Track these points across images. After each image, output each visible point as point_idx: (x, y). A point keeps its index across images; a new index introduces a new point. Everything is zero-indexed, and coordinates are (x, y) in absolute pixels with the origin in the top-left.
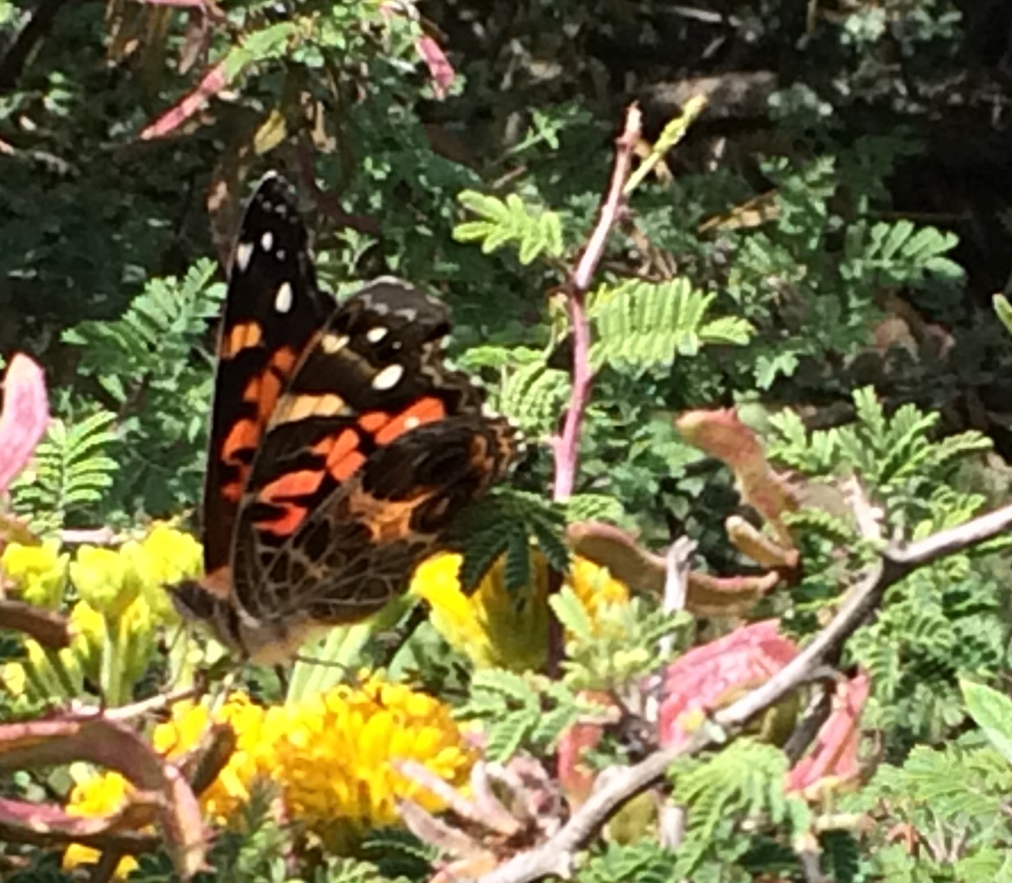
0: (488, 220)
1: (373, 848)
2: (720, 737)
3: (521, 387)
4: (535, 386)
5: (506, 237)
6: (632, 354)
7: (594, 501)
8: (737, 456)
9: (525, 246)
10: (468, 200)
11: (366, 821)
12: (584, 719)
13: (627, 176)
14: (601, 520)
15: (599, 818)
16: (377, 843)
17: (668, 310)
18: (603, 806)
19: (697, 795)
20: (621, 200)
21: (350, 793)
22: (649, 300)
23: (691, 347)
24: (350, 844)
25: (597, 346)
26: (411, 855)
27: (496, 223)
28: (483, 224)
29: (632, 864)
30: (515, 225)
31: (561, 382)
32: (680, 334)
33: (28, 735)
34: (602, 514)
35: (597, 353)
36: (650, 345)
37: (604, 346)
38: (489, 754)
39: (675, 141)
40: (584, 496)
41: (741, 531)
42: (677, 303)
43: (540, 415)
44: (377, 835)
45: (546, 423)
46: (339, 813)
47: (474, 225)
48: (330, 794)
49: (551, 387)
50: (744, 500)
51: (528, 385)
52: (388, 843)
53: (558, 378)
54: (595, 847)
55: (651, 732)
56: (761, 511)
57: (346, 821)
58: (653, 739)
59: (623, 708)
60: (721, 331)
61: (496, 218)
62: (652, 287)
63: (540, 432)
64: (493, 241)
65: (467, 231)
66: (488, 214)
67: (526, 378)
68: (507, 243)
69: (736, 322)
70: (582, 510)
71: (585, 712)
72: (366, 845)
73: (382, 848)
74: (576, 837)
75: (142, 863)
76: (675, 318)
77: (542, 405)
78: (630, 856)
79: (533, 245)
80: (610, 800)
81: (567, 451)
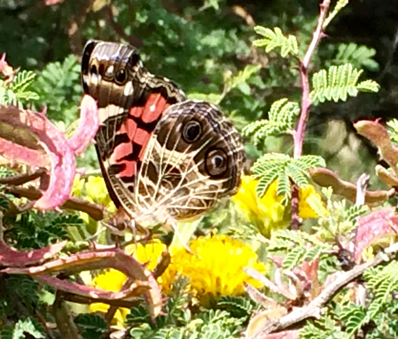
0: (268, 38)
1: (223, 305)
2: (387, 259)
3: (277, 109)
4: (284, 109)
5: (275, 46)
6: (329, 96)
7: (313, 158)
8: (379, 139)
9: (283, 50)
10: (258, 30)
11: (218, 294)
12: (323, 251)
13: (324, 20)
14: (317, 166)
15: (333, 293)
16: (224, 303)
17: (343, 77)
18: (335, 288)
19: (380, 284)
20: (322, 30)
21: (212, 282)
22: (335, 72)
23: (354, 93)
24: (211, 303)
25: (313, 92)
26: (239, 308)
27: (270, 40)
28: (265, 40)
29: (347, 313)
30: (278, 40)
31: (296, 107)
32: (348, 87)
33: (95, 257)
34: (317, 163)
35: (313, 95)
36: (336, 92)
37: (316, 92)
38: (284, 266)
39: (344, 5)
40: (309, 156)
41: (381, 171)
42: (347, 74)
43: (287, 121)
44: (224, 299)
45: (289, 124)
46: (207, 291)
47: (262, 40)
48: (203, 282)
49: (291, 110)
50: (381, 158)
51: (280, 109)
52: (229, 303)
53: (294, 106)
54: (331, 306)
55: (352, 257)
56: (388, 162)
57: (210, 294)
58: (352, 260)
59: (340, 246)
60: (366, 86)
61: (270, 38)
62: (336, 67)
63: (287, 129)
64: (269, 48)
65: (258, 43)
66: (267, 36)
67: (279, 105)
68: (276, 48)
69: (372, 82)
70: (309, 162)
71: (324, 248)
72: (219, 304)
73: (226, 305)
74: (323, 301)
75: (132, 311)
76: (346, 80)
77: (287, 117)
78: (347, 309)
79: (286, 49)
80: (337, 285)
81: (299, 136)
